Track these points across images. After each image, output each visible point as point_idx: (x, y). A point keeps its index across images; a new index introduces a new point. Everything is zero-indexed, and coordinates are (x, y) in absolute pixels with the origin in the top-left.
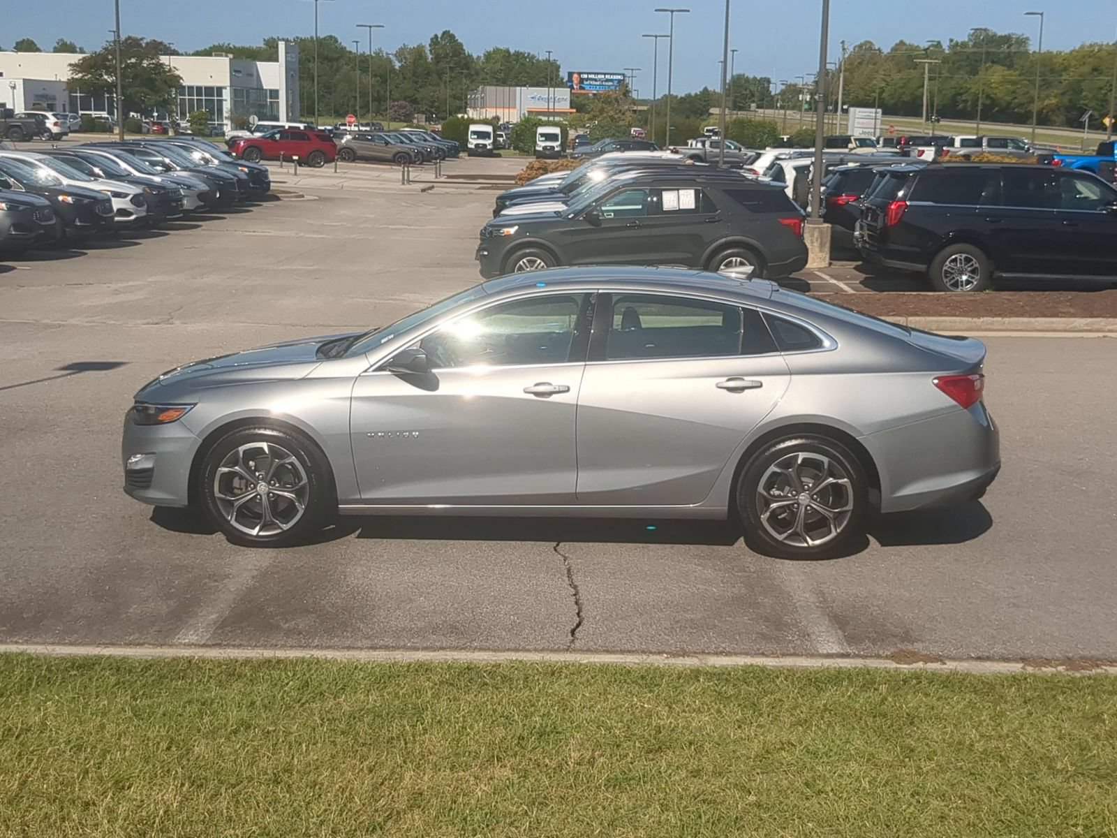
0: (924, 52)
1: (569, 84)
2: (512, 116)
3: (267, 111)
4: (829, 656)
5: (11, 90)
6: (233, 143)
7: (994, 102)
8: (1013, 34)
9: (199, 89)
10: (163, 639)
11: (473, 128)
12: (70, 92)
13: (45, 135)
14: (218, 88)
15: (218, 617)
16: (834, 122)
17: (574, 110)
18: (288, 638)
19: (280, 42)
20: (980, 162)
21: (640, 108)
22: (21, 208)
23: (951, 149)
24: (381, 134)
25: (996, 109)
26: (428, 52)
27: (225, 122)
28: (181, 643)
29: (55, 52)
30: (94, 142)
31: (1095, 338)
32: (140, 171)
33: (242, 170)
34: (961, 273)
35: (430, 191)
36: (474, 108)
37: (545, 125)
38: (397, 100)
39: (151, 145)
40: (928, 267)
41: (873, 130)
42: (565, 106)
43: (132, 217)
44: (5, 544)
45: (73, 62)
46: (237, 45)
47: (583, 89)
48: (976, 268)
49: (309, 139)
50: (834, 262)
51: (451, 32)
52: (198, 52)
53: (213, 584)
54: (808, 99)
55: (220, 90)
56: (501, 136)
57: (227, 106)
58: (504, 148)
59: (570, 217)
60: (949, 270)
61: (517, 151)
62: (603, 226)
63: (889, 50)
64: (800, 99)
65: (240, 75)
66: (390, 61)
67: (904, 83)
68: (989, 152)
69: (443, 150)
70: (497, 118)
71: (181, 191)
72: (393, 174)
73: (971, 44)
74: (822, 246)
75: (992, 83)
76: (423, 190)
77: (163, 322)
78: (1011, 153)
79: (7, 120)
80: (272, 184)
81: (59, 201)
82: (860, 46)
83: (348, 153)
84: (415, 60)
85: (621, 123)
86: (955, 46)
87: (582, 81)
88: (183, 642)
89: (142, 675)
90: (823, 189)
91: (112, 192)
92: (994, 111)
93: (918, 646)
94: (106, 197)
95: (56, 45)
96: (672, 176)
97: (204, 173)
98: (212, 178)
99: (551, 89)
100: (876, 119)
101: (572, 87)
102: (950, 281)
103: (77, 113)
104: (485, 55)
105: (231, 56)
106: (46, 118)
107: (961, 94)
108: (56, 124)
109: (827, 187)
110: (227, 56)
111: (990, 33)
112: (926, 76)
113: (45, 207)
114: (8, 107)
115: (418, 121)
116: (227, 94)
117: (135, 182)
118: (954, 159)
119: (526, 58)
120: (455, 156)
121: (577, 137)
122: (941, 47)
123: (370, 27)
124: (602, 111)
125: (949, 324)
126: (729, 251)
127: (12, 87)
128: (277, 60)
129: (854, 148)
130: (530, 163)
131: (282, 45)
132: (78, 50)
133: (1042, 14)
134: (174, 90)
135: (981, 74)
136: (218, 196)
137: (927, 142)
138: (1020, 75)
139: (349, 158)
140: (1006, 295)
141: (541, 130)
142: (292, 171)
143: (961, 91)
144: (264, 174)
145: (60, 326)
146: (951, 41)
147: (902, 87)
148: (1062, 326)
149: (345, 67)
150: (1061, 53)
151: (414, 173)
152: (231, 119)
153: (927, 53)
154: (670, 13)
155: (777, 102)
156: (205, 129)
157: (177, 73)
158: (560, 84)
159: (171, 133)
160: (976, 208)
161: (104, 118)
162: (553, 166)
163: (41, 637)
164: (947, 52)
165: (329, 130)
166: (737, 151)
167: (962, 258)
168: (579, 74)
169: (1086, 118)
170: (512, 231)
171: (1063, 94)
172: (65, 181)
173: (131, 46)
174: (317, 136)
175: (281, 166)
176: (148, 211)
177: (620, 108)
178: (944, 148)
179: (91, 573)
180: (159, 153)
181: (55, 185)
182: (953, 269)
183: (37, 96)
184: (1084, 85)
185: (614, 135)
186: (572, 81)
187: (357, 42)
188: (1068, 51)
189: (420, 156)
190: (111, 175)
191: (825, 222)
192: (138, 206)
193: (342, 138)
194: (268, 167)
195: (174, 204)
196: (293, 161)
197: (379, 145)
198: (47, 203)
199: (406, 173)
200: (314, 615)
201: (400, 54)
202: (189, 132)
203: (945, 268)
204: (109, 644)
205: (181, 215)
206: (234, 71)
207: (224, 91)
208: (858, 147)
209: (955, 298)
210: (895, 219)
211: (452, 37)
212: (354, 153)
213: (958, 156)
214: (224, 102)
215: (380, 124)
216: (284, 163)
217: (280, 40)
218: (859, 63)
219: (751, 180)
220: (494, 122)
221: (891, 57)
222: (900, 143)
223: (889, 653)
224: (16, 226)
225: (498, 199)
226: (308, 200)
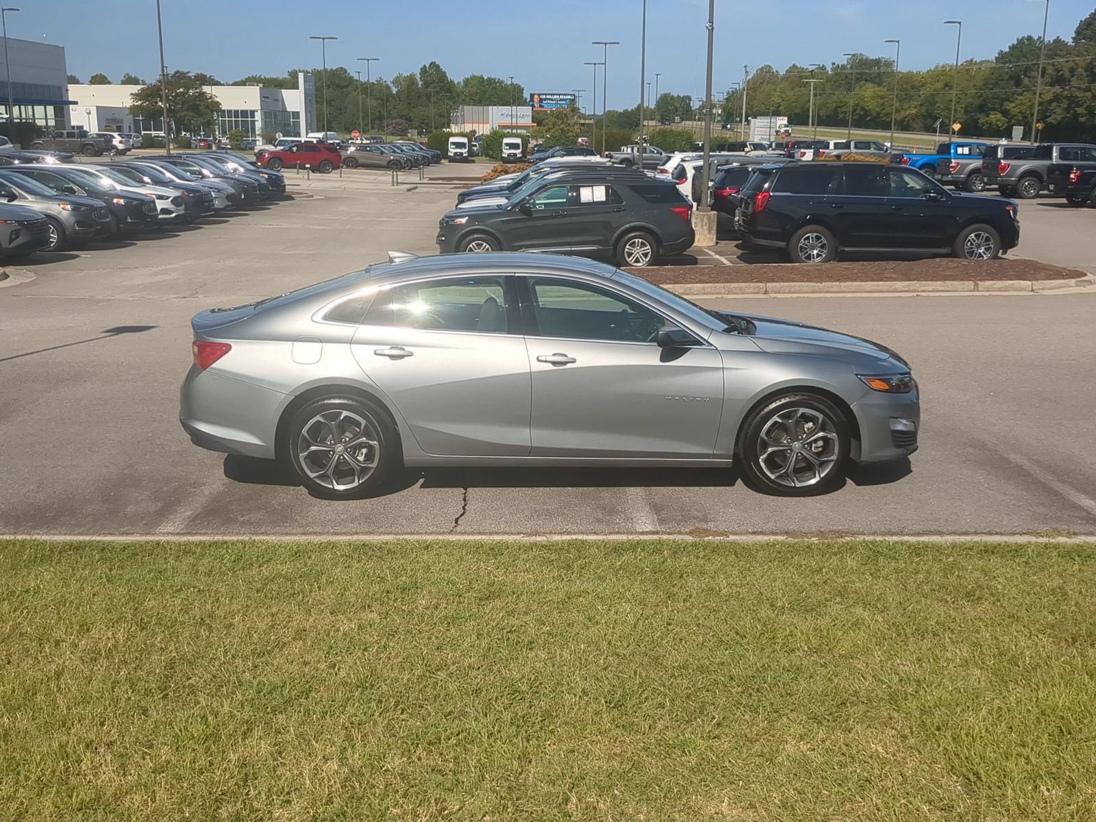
0: (810, 73)
1: (531, 103)
2: (484, 130)
3: (291, 129)
4: (643, 533)
5: (87, 116)
6: (260, 155)
7: (867, 113)
8: (882, 58)
9: (236, 112)
10: (148, 529)
11: (452, 140)
12: (134, 117)
13: (113, 151)
14: (251, 111)
15: (191, 514)
16: (739, 130)
17: (535, 124)
18: (242, 527)
19: (299, 74)
20: (848, 160)
21: (587, 122)
22: (83, 208)
23: (826, 151)
24: (378, 146)
25: (869, 118)
26: (419, 79)
27: (257, 138)
28: (161, 533)
29: (122, 84)
30: (144, 156)
31: (910, 297)
32: (180, 179)
33: (263, 177)
34: (813, 248)
35: (414, 191)
36: (456, 124)
37: (509, 137)
38: (395, 119)
39: (192, 158)
40: (787, 245)
41: (768, 137)
42: (528, 121)
43: (173, 215)
44: (41, 464)
45: (133, 92)
46: (267, 77)
47: (543, 107)
48: (825, 244)
49: (320, 151)
50: (720, 242)
51: (436, 63)
52: (236, 82)
53: (192, 490)
54: (720, 113)
55: (253, 113)
56: (475, 146)
57: (258, 125)
58: (478, 155)
59: (508, 209)
60: (803, 246)
61: (488, 158)
62: (534, 216)
63: (785, 73)
64: (714, 112)
65: (268, 100)
66: (388, 87)
67: (796, 99)
68: (856, 153)
69: (427, 157)
70: (474, 132)
71: (213, 193)
72: (385, 177)
73: (849, 66)
74: (710, 229)
75: (865, 98)
76: (409, 190)
77: (190, 296)
78: (872, 154)
79: (82, 139)
80: (287, 187)
81: (113, 204)
82: (762, 69)
83: (352, 161)
84: (408, 86)
85: (570, 134)
86: (836, 68)
87: (541, 100)
88: (163, 531)
89: (120, 554)
90: (711, 184)
91: (156, 195)
92: (865, 120)
93: (711, 525)
94: (152, 200)
95: (123, 78)
96: (591, 176)
97: (232, 179)
98: (238, 183)
99: (514, 108)
100: (770, 128)
101: (533, 106)
102: (804, 254)
103: (140, 134)
104: (464, 81)
105: (261, 85)
106: (113, 137)
107: (840, 107)
108: (121, 142)
109: (715, 183)
110: (258, 85)
111: (864, 57)
112: (812, 93)
113: (102, 208)
114: (85, 129)
115: (412, 135)
116: (258, 116)
117: (177, 187)
118: (828, 159)
119: (496, 83)
120: (438, 162)
121: (536, 146)
122: (826, 69)
123: (368, 60)
124: (554, 124)
125: (798, 288)
126: (633, 234)
127: (87, 113)
128: (297, 88)
129: (749, 151)
130: (495, 167)
131: (301, 76)
132: (141, 82)
133: (898, 42)
134: (215, 113)
135: (857, 91)
136: (243, 197)
137: (808, 146)
138: (888, 91)
139: (352, 165)
140: (846, 265)
141: (506, 140)
142: (306, 177)
143: (842, 104)
144: (280, 179)
145: (109, 300)
146: (834, 64)
147: (794, 102)
148: (885, 288)
149: (353, 92)
150: (919, 72)
151: (402, 176)
152: (263, 136)
153: (812, 74)
154: (604, 45)
155: (696, 115)
156: (241, 143)
157: (216, 99)
158: (523, 103)
159: (214, 148)
160: (825, 197)
161: (161, 137)
162: (512, 169)
163: (57, 529)
164: (830, 73)
165: (337, 143)
166: (659, 155)
167: (814, 236)
168: (539, 95)
169: (938, 124)
170: (464, 220)
171: (921, 105)
172: (119, 187)
173: (180, 77)
174: (325, 148)
175: (298, 173)
176: (185, 210)
177: (569, 122)
178: (821, 150)
179: (102, 483)
180: (195, 163)
181: (111, 190)
182: (807, 245)
183: (107, 119)
184: (938, 98)
185: (564, 144)
186: (533, 101)
187: (359, 72)
188: (925, 71)
189: (409, 163)
190: (158, 182)
191: (712, 210)
192: (177, 206)
193: (348, 150)
194: (283, 174)
195: (207, 204)
196: (306, 169)
197: (376, 154)
198: (104, 204)
199: (395, 177)
200: (265, 511)
201: (397, 81)
202: (229, 147)
203: (800, 245)
204: (108, 534)
205: (213, 213)
206: (264, 98)
207: (256, 113)
208: (752, 150)
209: (806, 268)
210: (761, 207)
211: (438, 66)
212: (357, 161)
213: (831, 157)
214: (256, 122)
215: (382, 138)
216: (300, 171)
217: (300, 72)
218: (761, 83)
219: (650, 178)
220: (471, 135)
221: (786, 78)
222: (788, 147)
223: (688, 530)
224: (79, 223)
225: (459, 196)
226: (316, 199)
